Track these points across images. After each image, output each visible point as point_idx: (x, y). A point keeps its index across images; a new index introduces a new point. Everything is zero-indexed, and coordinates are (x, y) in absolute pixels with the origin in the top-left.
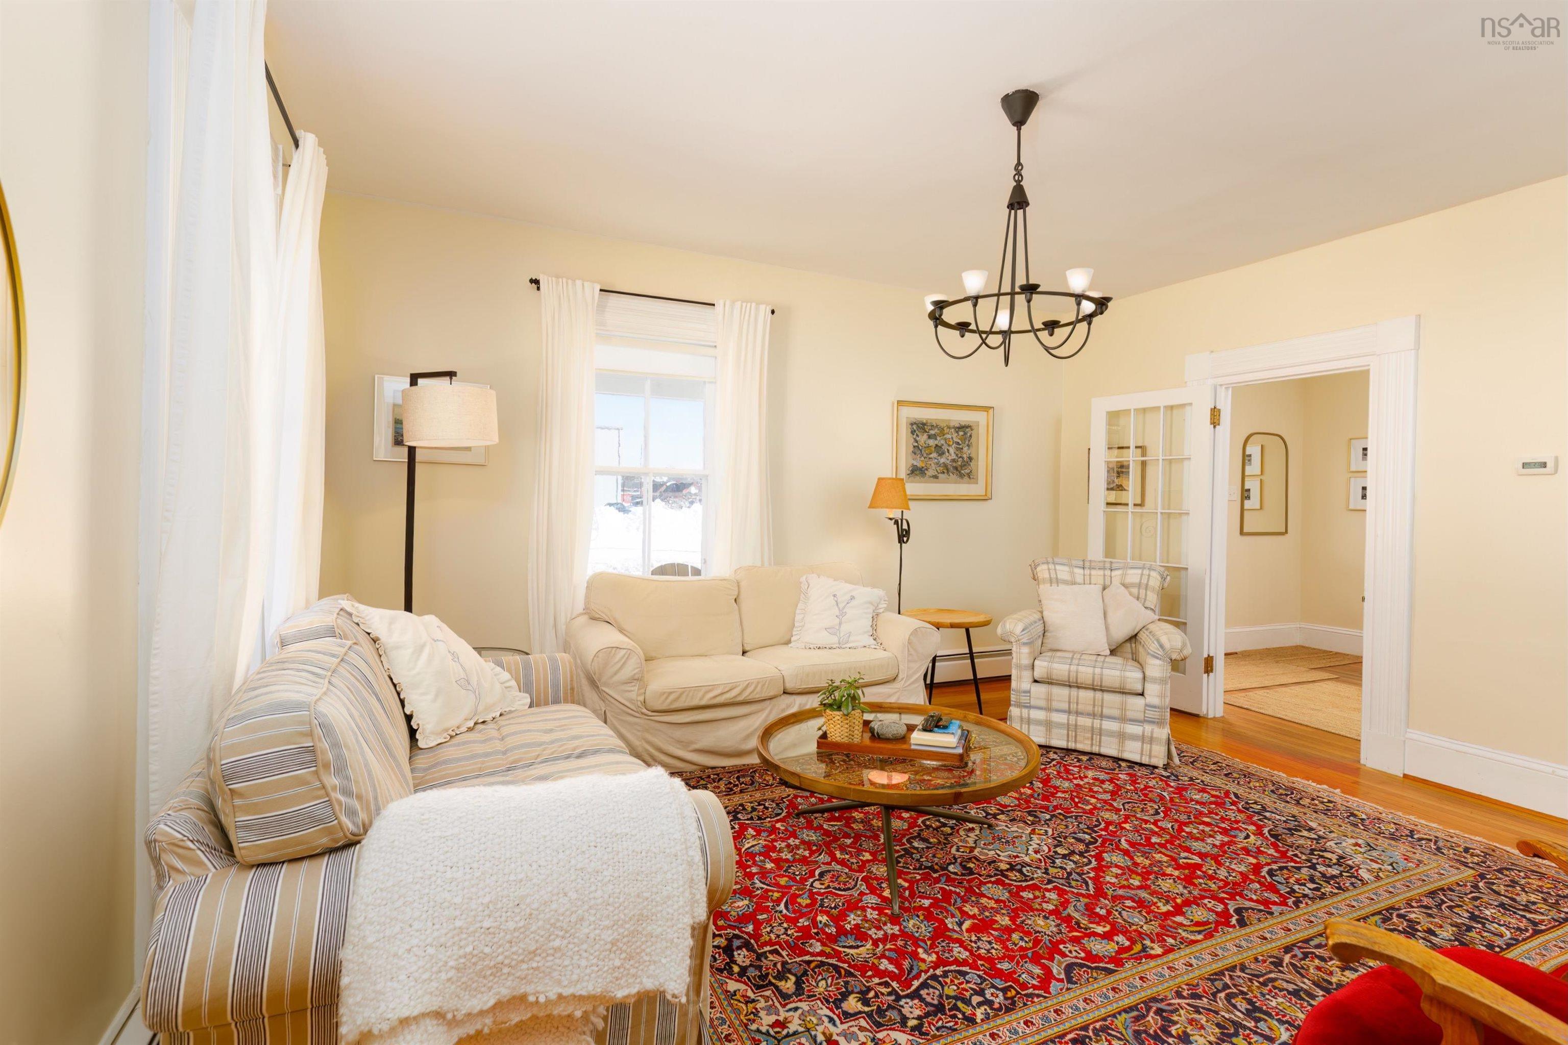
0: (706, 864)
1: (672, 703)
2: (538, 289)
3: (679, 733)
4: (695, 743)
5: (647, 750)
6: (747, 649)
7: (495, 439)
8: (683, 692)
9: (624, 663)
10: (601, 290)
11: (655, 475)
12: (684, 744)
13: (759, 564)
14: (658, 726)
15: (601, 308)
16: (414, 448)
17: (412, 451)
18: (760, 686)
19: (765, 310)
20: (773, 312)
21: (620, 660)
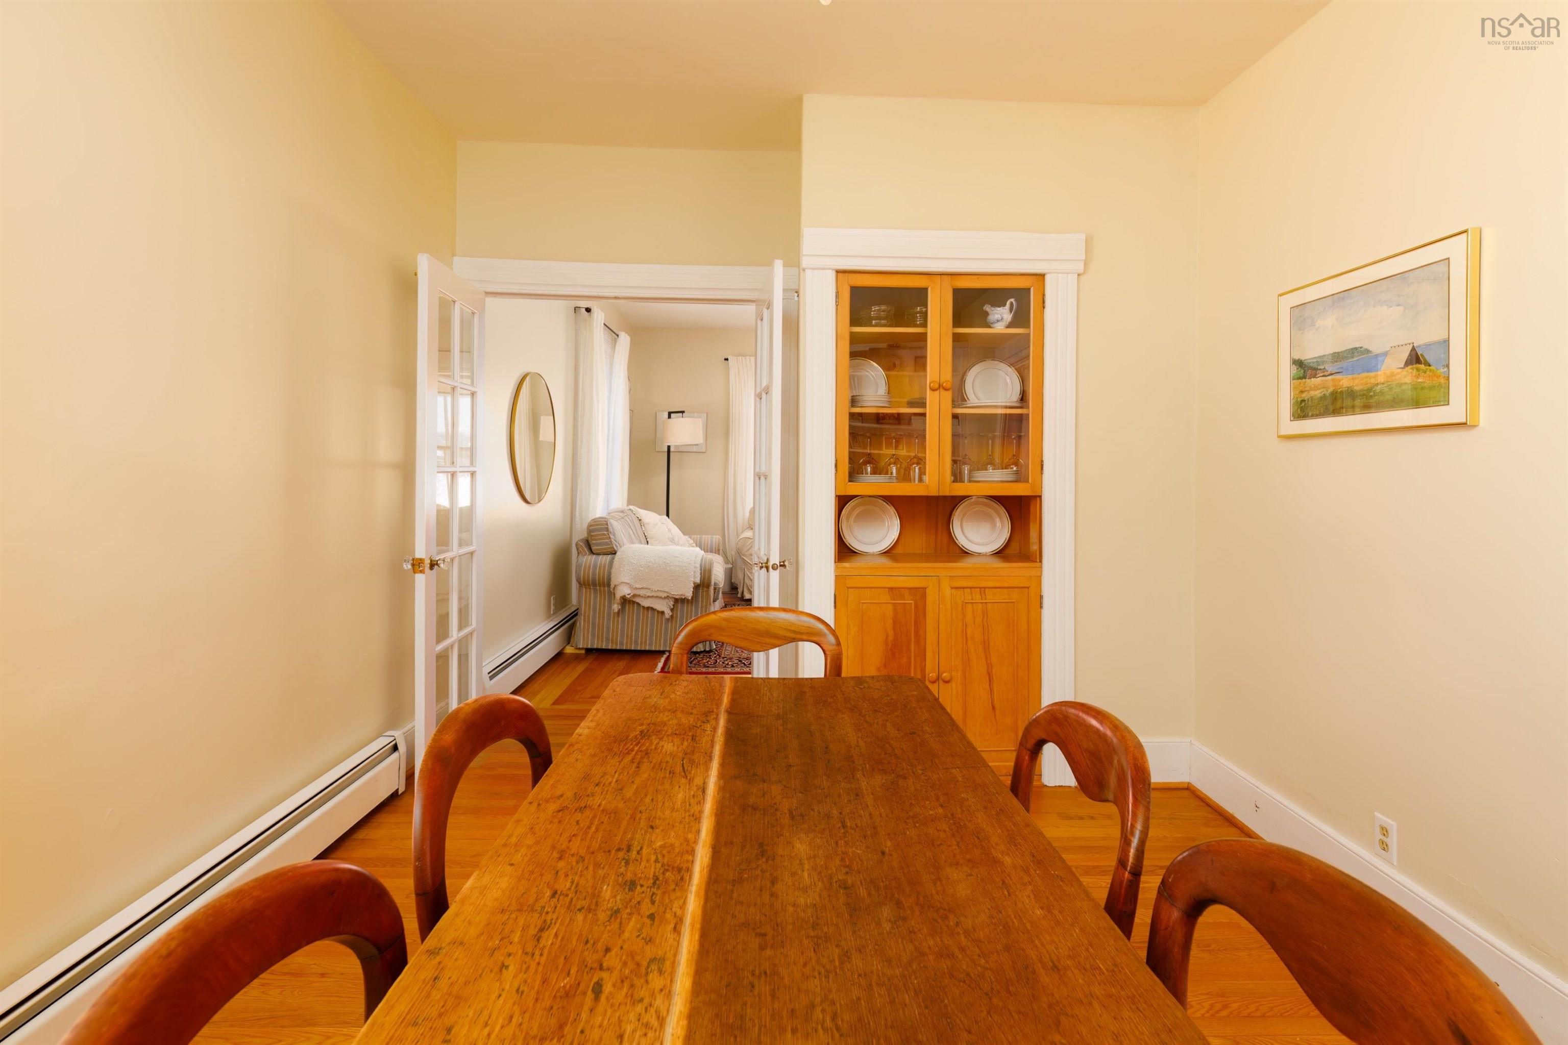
2: (729, 362)
17: (669, 448)
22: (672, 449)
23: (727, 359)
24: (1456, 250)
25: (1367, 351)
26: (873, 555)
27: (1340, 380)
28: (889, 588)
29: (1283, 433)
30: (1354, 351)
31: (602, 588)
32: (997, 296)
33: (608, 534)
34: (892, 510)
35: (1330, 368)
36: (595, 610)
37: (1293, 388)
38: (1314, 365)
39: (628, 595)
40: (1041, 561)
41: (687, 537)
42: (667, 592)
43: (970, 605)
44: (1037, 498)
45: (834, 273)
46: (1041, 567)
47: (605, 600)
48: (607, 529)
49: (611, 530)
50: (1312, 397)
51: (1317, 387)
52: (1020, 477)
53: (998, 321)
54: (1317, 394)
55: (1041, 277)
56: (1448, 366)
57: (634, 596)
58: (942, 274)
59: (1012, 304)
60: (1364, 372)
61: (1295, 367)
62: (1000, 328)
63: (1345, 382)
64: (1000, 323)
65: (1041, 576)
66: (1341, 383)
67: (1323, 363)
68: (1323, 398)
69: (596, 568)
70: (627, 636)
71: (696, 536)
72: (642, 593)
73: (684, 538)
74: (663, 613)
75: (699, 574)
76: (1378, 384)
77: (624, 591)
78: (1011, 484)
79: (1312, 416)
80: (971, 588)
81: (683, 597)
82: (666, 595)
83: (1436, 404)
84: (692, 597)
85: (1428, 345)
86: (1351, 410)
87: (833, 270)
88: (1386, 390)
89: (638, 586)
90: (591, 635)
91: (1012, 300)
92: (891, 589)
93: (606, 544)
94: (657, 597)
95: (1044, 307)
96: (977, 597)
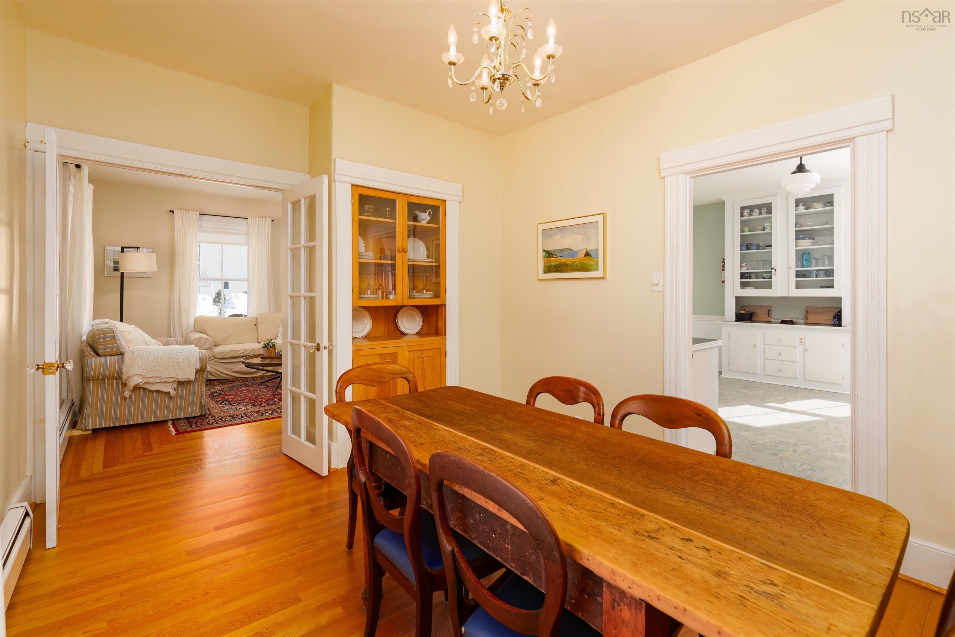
0: (200, 362)
1: (223, 356)
2: (173, 213)
3: (227, 366)
4: (232, 369)
5: (214, 371)
6: (260, 342)
7: (156, 270)
8: (227, 353)
9: (205, 342)
10: (199, 214)
11: (225, 280)
12: (229, 370)
13: (268, 312)
14: (218, 364)
15: (200, 220)
16: (123, 273)
17: (122, 274)
18: (257, 350)
19: (269, 221)
20: (273, 221)
21: (203, 342)
22: (125, 275)
23: (172, 211)
24: (600, 218)
25: (571, 250)
26: (359, 338)
27: (562, 259)
28: (379, 354)
29: (540, 278)
30: (567, 249)
31: (111, 381)
32: (423, 208)
33: (115, 340)
34: (367, 314)
35: (559, 255)
36: (102, 399)
37: (544, 261)
38: (552, 253)
39: (141, 383)
40: (445, 335)
41: (154, 340)
42: (174, 378)
43: (416, 359)
44: (444, 305)
45: (351, 186)
46: (446, 338)
47: (112, 390)
48: (114, 337)
49: (117, 337)
50: (551, 265)
51: (554, 261)
52: (437, 295)
53: (424, 219)
54: (553, 264)
55: (444, 201)
56: (598, 258)
57: (146, 383)
58: (402, 194)
59: (430, 212)
60: (570, 257)
61: (544, 253)
62: (424, 223)
63: (563, 260)
64: (425, 221)
65: (445, 343)
66: (562, 260)
67: (556, 252)
68: (555, 266)
69: (107, 367)
70: (134, 414)
71: (162, 339)
72: (151, 380)
73: (153, 341)
74: (169, 393)
75: (199, 363)
76: (575, 262)
77: (136, 380)
78: (431, 299)
79: (551, 272)
80: (417, 351)
81: (187, 380)
82: (172, 380)
83: (594, 270)
84: (195, 379)
85: (592, 250)
86: (566, 271)
87: (350, 184)
88: (578, 264)
89: (148, 376)
90: (99, 418)
91: (430, 210)
92: (380, 355)
93: (114, 347)
94: (165, 382)
95: (446, 216)
96: (420, 355)
